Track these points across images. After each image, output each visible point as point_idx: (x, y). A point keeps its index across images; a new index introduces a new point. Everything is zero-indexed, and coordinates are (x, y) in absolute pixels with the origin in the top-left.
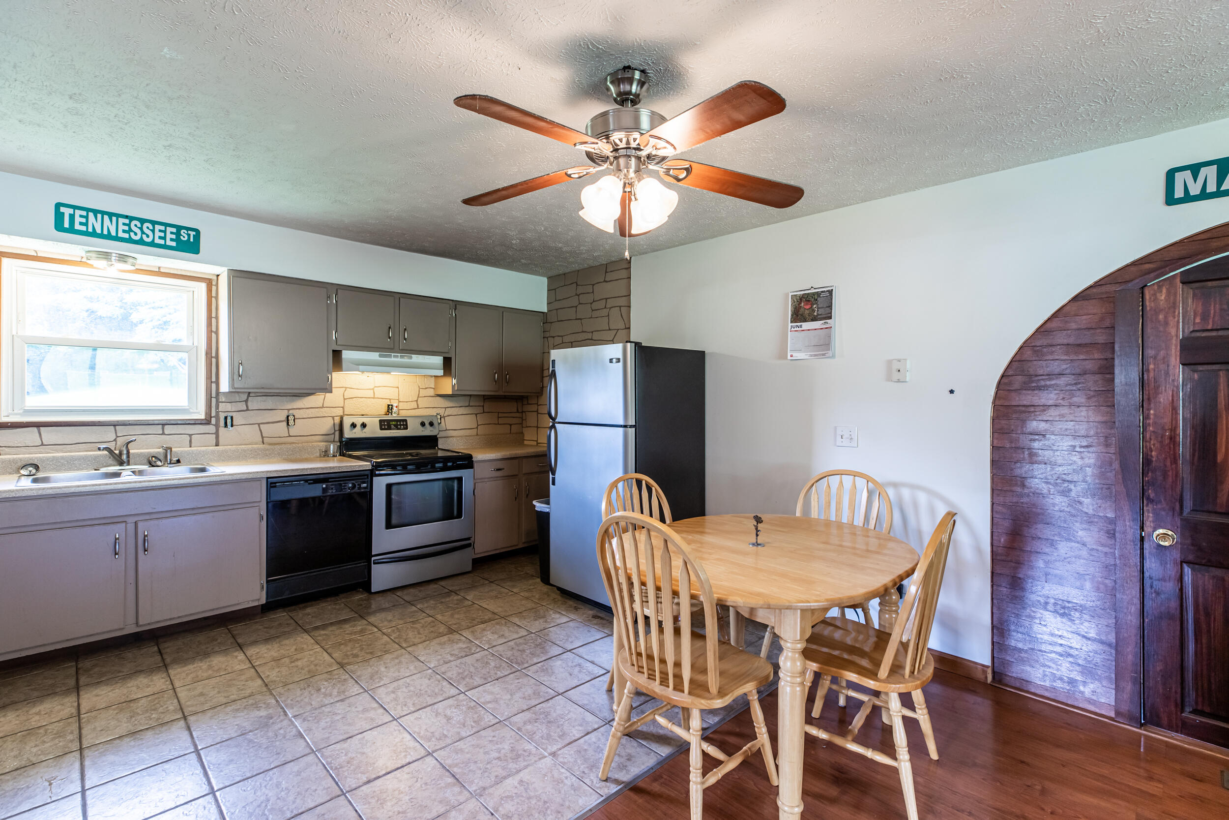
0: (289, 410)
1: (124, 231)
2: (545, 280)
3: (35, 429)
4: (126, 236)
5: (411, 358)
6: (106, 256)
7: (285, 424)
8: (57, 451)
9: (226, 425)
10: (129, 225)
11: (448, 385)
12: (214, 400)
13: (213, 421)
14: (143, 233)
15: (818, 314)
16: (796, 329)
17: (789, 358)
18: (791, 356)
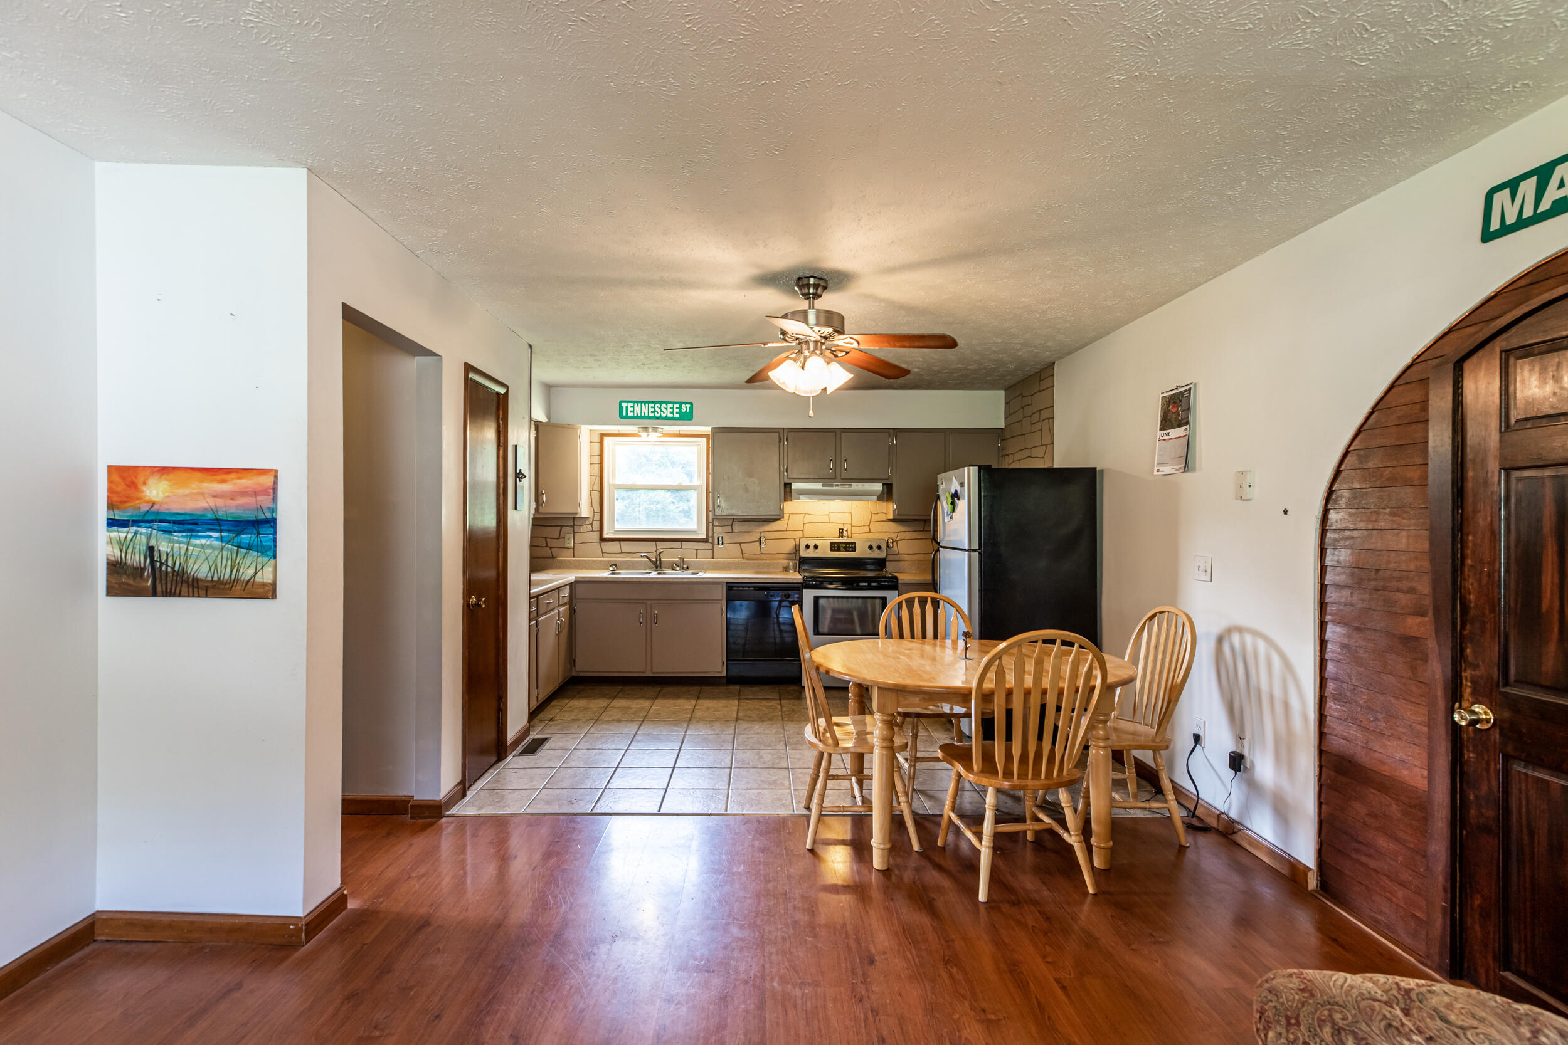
0: (761, 532)
1: (652, 412)
2: (1002, 393)
3: (618, 542)
4: (652, 415)
5: (851, 486)
6: (646, 429)
7: (758, 543)
8: (628, 557)
9: (718, 544)
10: (654, 407)
11: (890, 508)
12: (711, 524)
13: (711, 540)
14: (661, 411)
15: (1182, 419)
16: (1164, 438)
17: (1155, 473)
18: (1158, 471)
